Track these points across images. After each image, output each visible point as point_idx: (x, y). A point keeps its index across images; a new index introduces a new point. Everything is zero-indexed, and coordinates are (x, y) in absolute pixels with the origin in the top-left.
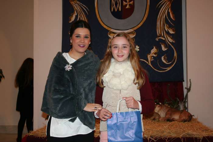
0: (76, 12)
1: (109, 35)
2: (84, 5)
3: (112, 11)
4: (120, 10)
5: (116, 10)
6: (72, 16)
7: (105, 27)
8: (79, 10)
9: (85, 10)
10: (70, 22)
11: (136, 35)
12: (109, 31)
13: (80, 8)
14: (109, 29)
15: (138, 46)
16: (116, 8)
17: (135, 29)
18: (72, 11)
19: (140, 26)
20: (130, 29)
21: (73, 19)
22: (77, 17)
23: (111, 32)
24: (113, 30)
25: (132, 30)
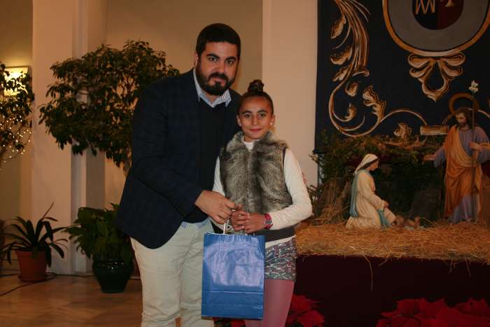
0: (344, 18)
1: (409, 62)
2: (360, 4)
3: (417, 13)
4: (433, 10)
5: (425, 12)
6: (337, 26)
7: (402, 45)
8: (351, 13)
9: (362, 12)
10: (333, 37)
11: (466, 61)
12: (411, 53)
13: (352, 8)
14: (410, 49)
15: (476, 82)
16: (425, 8)
17: (464, 47)
18: (338, 16)
19: (473, 41)
20: (453, 48)
21: (339, 31)
22: (346, 27)
23: (415, 55)
24: (420, 51)
25: (457, 51)
